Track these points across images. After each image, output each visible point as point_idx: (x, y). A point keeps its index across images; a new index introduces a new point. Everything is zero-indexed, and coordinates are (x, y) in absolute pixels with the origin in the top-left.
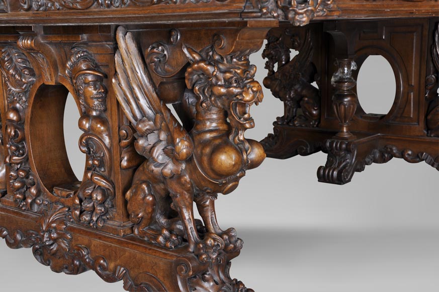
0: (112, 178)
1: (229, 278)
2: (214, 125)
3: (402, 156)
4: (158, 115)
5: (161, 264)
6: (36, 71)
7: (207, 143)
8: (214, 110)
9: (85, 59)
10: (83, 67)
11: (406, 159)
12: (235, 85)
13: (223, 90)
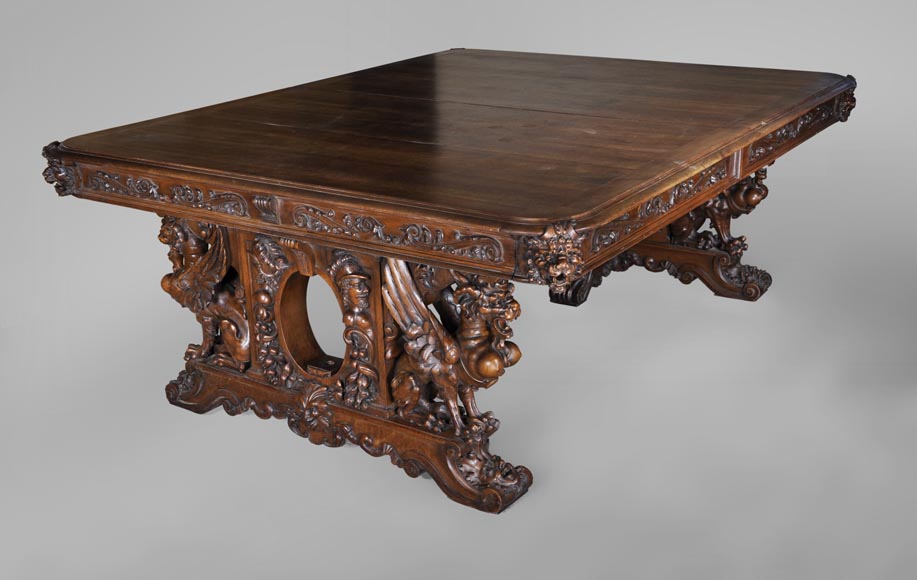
0: (375, 366)
1: (488, 454)
2: (477, 332)
3: (643, 263)
4: (427, 323)
5: (429, 444)
6: (289, 258)
7: (472, 350)
8: (478, 321)
9: (350, 263)
10: (348, 270)
11: (648, 269)
13: (488, 310)
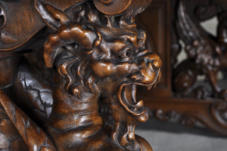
12: (127, 59)
